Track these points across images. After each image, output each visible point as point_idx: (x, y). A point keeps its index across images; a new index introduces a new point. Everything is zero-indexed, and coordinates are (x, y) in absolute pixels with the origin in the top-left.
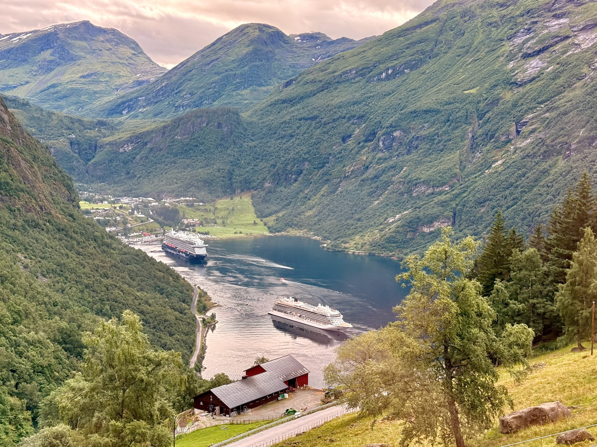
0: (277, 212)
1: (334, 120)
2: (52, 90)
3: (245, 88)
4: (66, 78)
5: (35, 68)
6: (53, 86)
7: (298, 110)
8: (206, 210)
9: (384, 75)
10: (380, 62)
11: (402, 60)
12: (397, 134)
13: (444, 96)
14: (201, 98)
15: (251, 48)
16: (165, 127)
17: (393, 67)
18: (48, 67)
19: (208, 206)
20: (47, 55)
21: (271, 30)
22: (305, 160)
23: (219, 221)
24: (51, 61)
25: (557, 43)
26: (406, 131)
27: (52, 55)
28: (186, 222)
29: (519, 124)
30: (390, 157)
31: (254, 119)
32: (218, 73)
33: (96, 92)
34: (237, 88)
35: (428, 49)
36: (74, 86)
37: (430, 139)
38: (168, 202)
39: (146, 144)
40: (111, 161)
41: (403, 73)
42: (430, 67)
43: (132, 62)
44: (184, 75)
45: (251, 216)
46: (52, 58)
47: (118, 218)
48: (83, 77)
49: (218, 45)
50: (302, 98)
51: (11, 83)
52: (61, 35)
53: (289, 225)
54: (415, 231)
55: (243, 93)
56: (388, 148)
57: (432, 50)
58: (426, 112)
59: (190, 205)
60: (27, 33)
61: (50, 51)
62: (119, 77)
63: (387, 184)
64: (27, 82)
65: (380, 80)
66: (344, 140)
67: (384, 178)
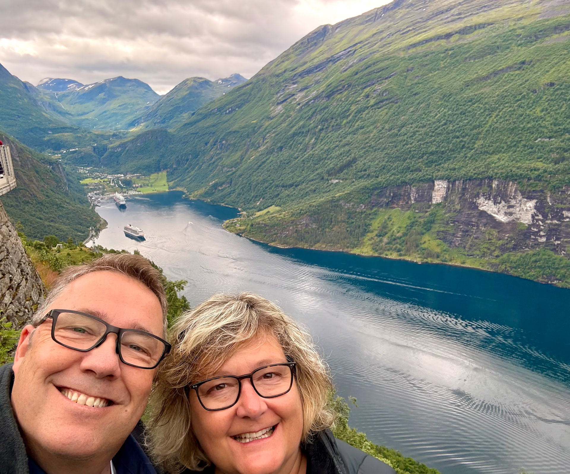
0: (175, 179)
1: (204, 135)
2: (104, 114)
3: (185, 113)
4: (112, 106)
5: (97, 103)
6: (105, 112)
7: (192, 129)
8: (145, 180)
9: (228, 111)
10: (227, 105)
11: (235, 104)
12: (224, 142)
13: (243, 125)
14: (164, 119)
15: (188, 92)
16: (133, 139)
17: (231, 108)
18: (103, 102)
19: (147, 178)
20: (101, 95)
21: (201, 80)
22: (190, 154)
23: (150, 185)
24: (104, 99)
25: (290, 97)
26: (227, 141)
27: (104, 95)
28: (134, 186)
29: (264, 139)
30: (221, 153)
31: (175, 133)
32: (172, 106)
33: (125, 114)
34: (181, 113)
35: (246, 98)
36: (115, 112)
37: (234, 145)
38: (128, 177)
39: (126, 148)
40: (111, 156)
41: (235, 110)
42: (245, 108)
43: (145, 96)
44: (159, 106)
45: (164, 182)
46: (105, 97)
47: (101, 187)
48: (119, 106)
49: (175, 91)
50: (195, 123)
51: (86, 111)
52: (108, 85)
53: (178, 185)
54: (216, 189)
55: (184, 115)
56: (221, 148)
57: (248, 99)
58: (234, 132)
59: (138, 177)
60: (92, 84)
61: (103, 93)
62: (138, 104)
63: (217, 166)
64: (93, 110)
65: (226, 113)
66: (206, 144)
67: (216, 163)
